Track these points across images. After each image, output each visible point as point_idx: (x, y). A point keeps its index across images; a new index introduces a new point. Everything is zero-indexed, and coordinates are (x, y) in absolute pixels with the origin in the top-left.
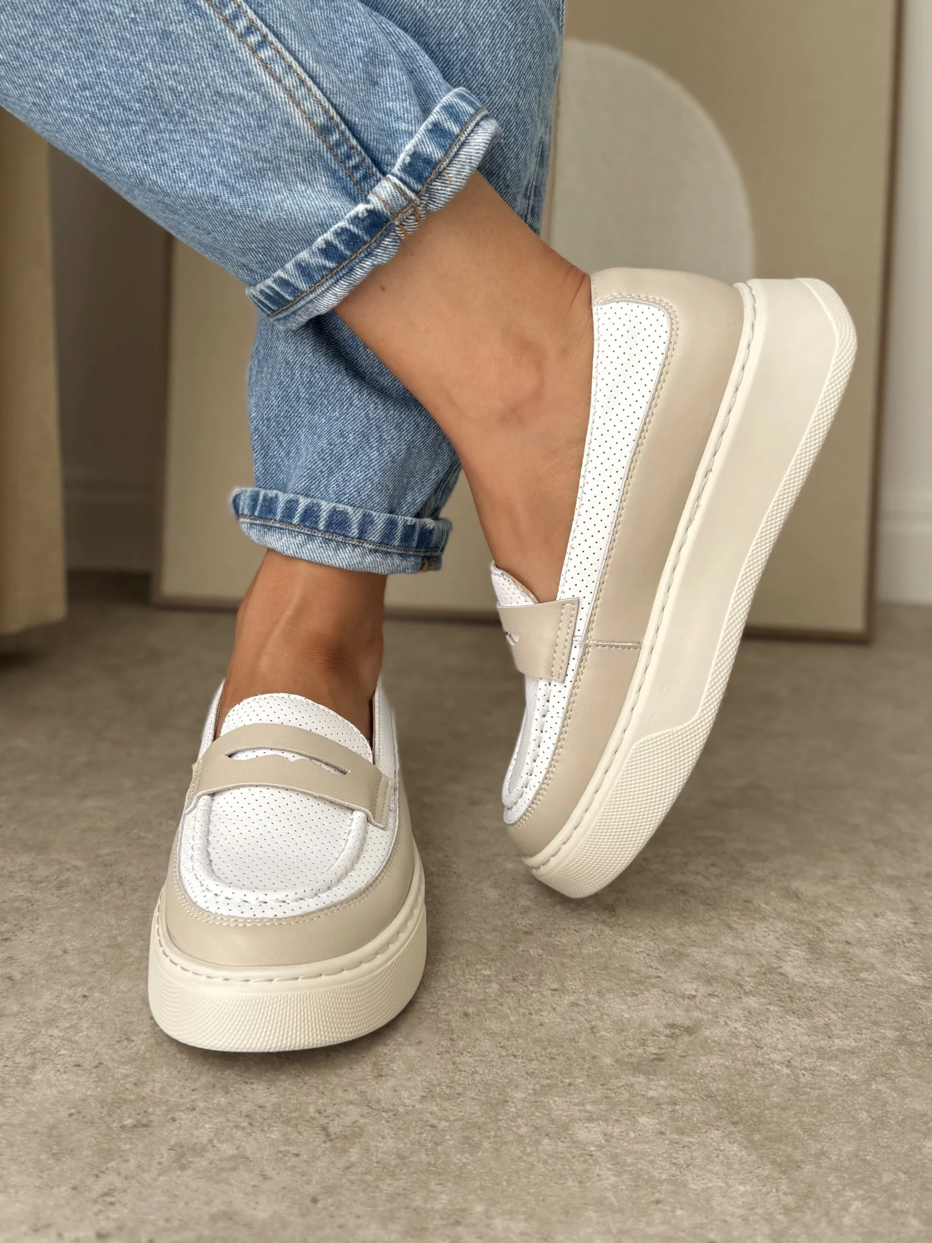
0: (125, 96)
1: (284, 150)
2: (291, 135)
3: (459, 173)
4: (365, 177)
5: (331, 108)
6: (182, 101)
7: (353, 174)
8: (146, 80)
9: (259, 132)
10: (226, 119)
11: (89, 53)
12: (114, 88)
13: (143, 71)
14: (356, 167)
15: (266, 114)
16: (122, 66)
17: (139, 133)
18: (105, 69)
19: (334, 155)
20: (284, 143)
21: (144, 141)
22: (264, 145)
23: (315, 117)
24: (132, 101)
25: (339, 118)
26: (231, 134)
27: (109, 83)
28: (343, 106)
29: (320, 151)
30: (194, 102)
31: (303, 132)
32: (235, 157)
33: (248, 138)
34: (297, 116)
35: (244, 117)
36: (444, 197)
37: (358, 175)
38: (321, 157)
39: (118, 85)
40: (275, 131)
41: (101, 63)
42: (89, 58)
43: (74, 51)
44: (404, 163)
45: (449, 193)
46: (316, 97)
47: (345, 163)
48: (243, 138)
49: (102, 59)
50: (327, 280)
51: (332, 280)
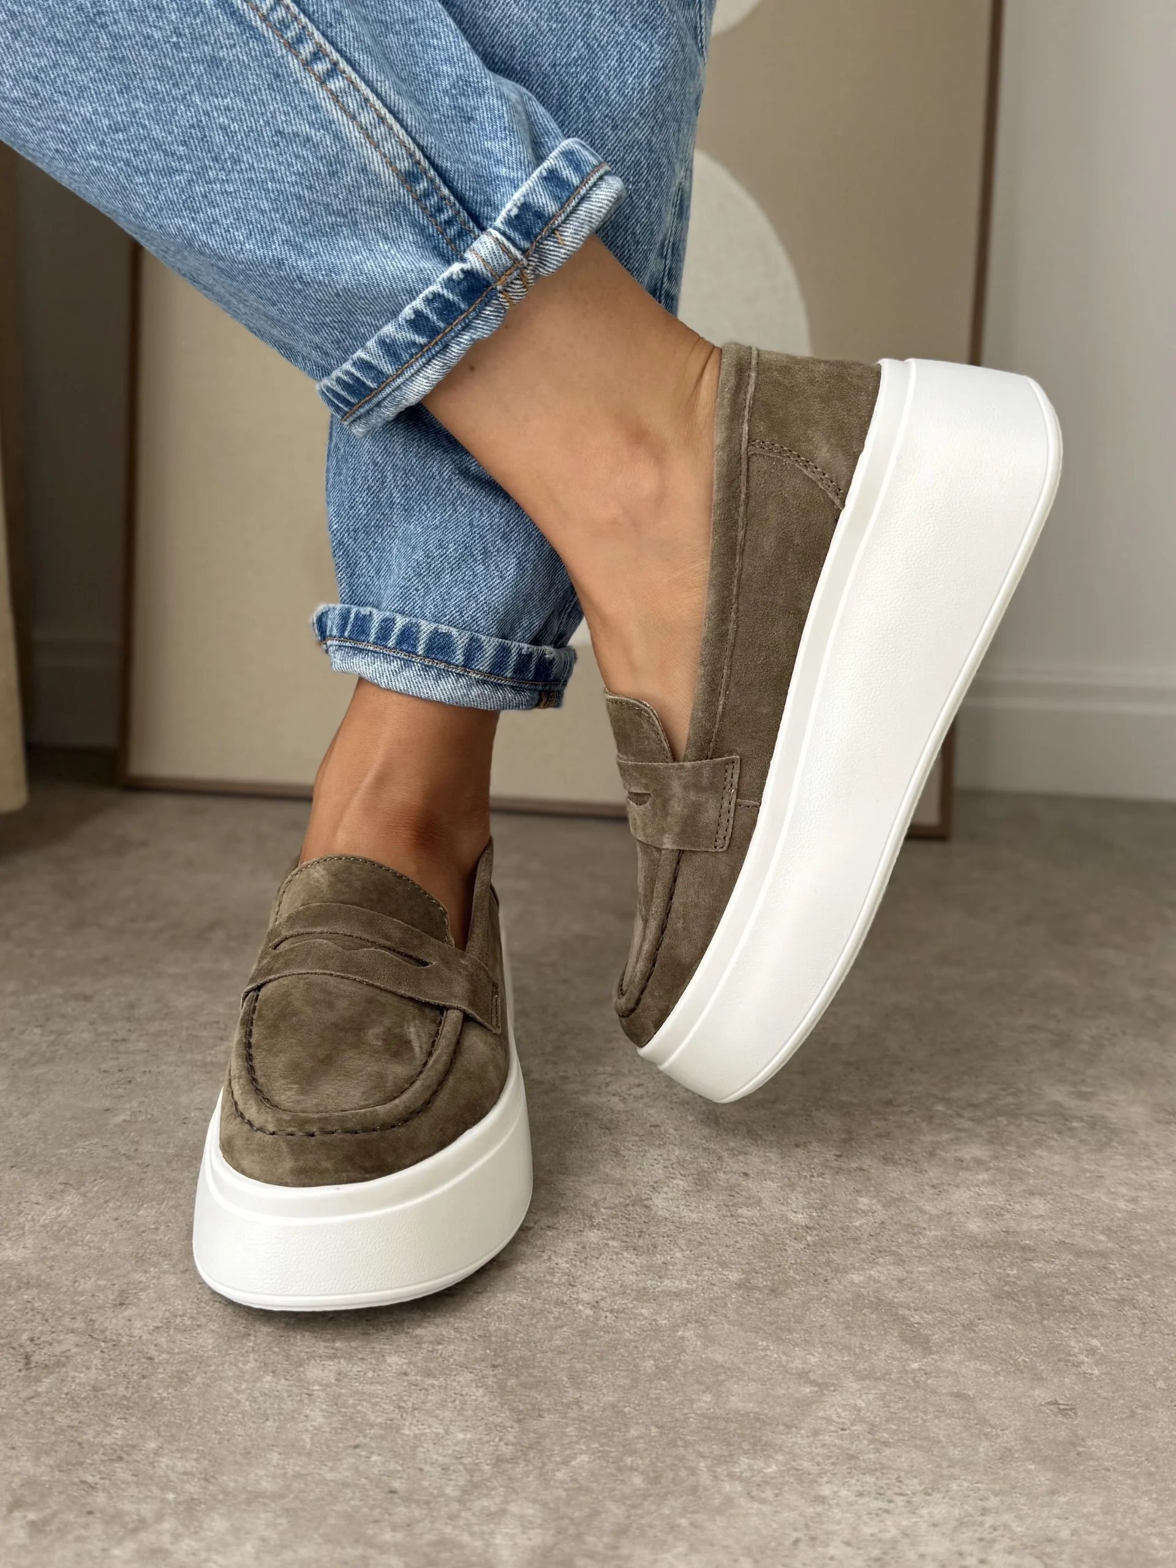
0: (167, 137)
1: (360, 201)
2: (369, 183)
3: (576, 232)
4: (461, 234)
5: (418, 152)
6: (236, 143)
7: (445, 229)
8: (192, 116)
9: (331, 180)
10: (290, 165)
11: (123, 86)
12: (153, 127)
13: (189, 106)
14: (449, 222)
15: (338, 157)
16: (163, 100)
18: (142, 105)
19: (422, 208)
20: (361, 193)
22: (336, 196)
23: (398, 162)
24: (175, 144)
25: (428, 164)
26: (297, 183)
27: (147, 122)
28: (432, 148)
29: (404, 203)
30: (250, 144)
31: (383, 179)
34: (377, 160)
35: (311, 161)
36: (557, 260)
37: (452, 231)
38: (406, 209)
39: (158, 124)
40: (349, 178)
41: (138, 98)
42: (122, 93)
43: (104, 84)
44: (508, 218)
45: (563, 256)
46: (400, 138)
47: (435, 217)
48: (310, 188)
49: (138, 93)
50: (417, 359)
51: (424, 360)
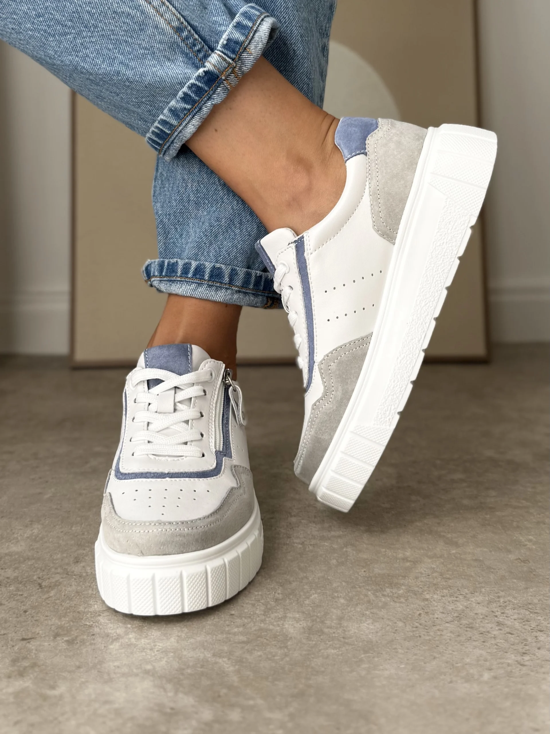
0: (62, 18)
2: (159, 33)
3: (256, 47)
4: (205, 56)
5: (181, 18)
6: (95, 18)
7: (197, 54)
9: (141, 33)
10: (121, 27)
12: (55, 14)
13: (71, 3)
14: (199, 51)
15: (144, 22)
17: (72, 40)
18: (50, 4)
19: (185, 44)
20: (156, 38)
21: (75, 44)
22: (144, 40)
23: (172, 22)
25: (187, 24)
26: (124, 35)
28: (188, 17)
29: (177, 42)
30: (101, 19)
31: (166, 31)
32: (128, 48)
33: (135, 37)
34: (162, 22)
35: (131, 24)
37: (201, 55)
38: (178, 45)
40: (149, 31)
44: (223, 44)
45: (252, 59)
46: (172, 11)
47: (192, 49)
48: (131, 37)
50: (187, 116)
51: (191, 116)
